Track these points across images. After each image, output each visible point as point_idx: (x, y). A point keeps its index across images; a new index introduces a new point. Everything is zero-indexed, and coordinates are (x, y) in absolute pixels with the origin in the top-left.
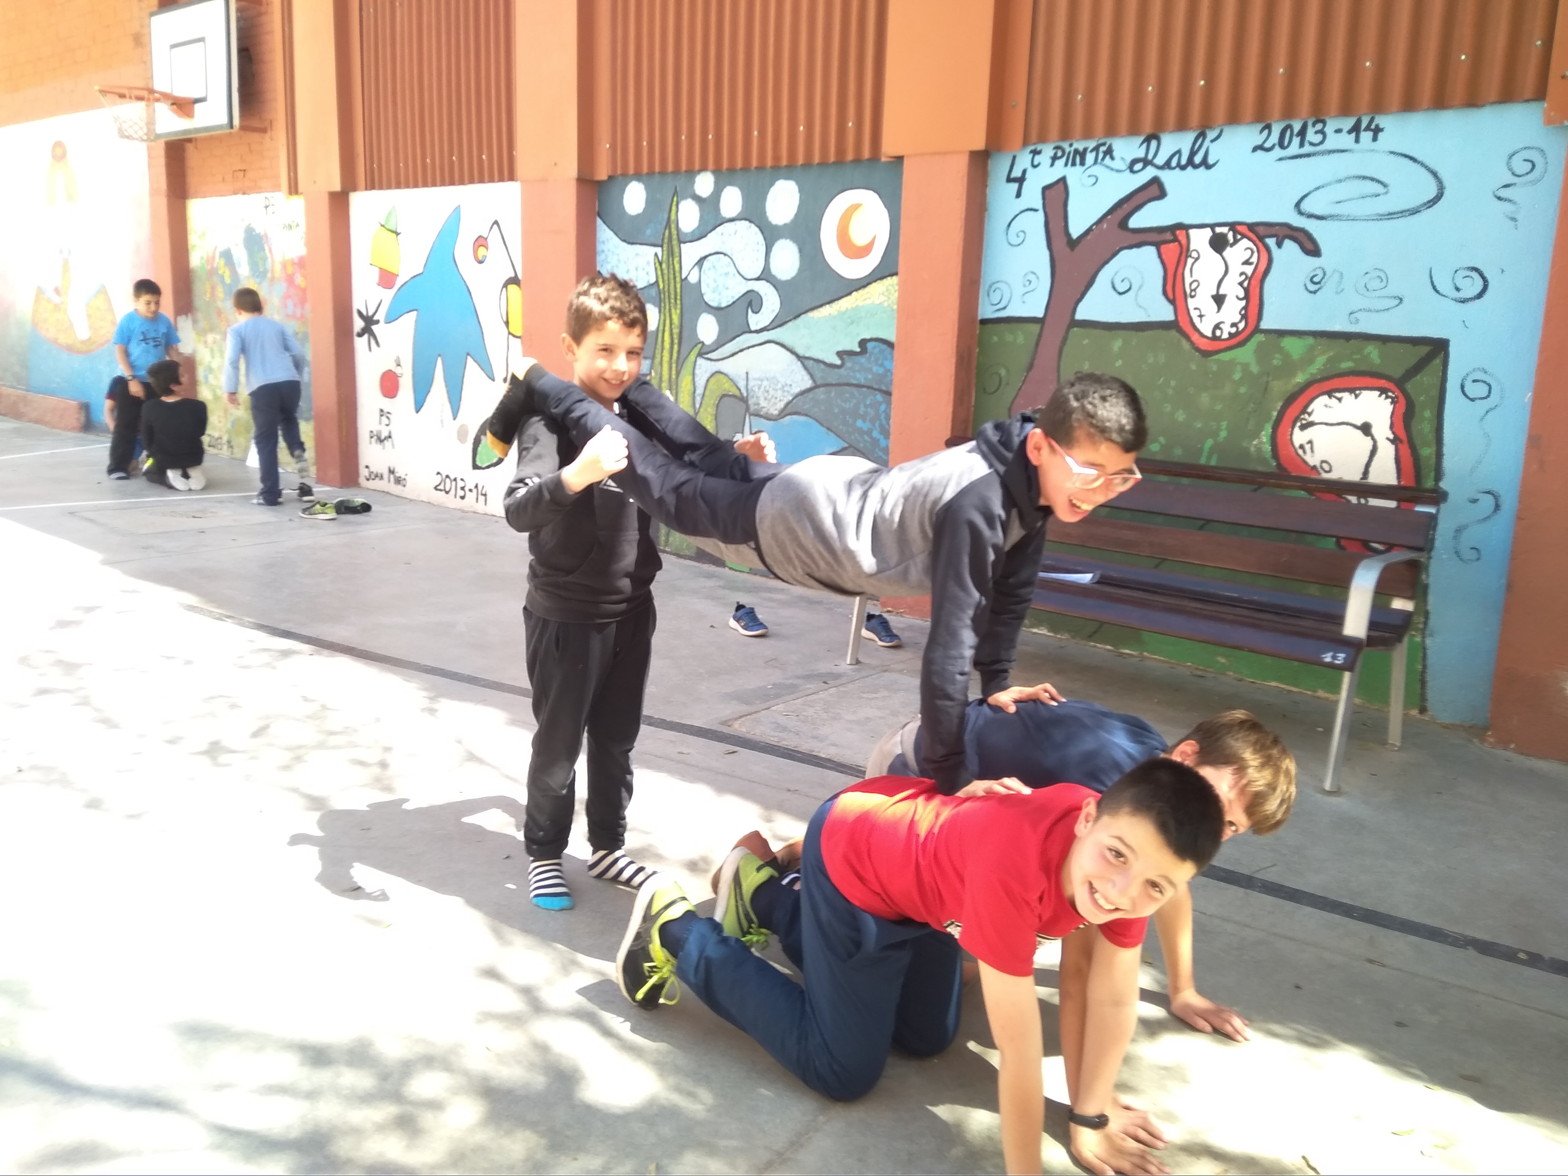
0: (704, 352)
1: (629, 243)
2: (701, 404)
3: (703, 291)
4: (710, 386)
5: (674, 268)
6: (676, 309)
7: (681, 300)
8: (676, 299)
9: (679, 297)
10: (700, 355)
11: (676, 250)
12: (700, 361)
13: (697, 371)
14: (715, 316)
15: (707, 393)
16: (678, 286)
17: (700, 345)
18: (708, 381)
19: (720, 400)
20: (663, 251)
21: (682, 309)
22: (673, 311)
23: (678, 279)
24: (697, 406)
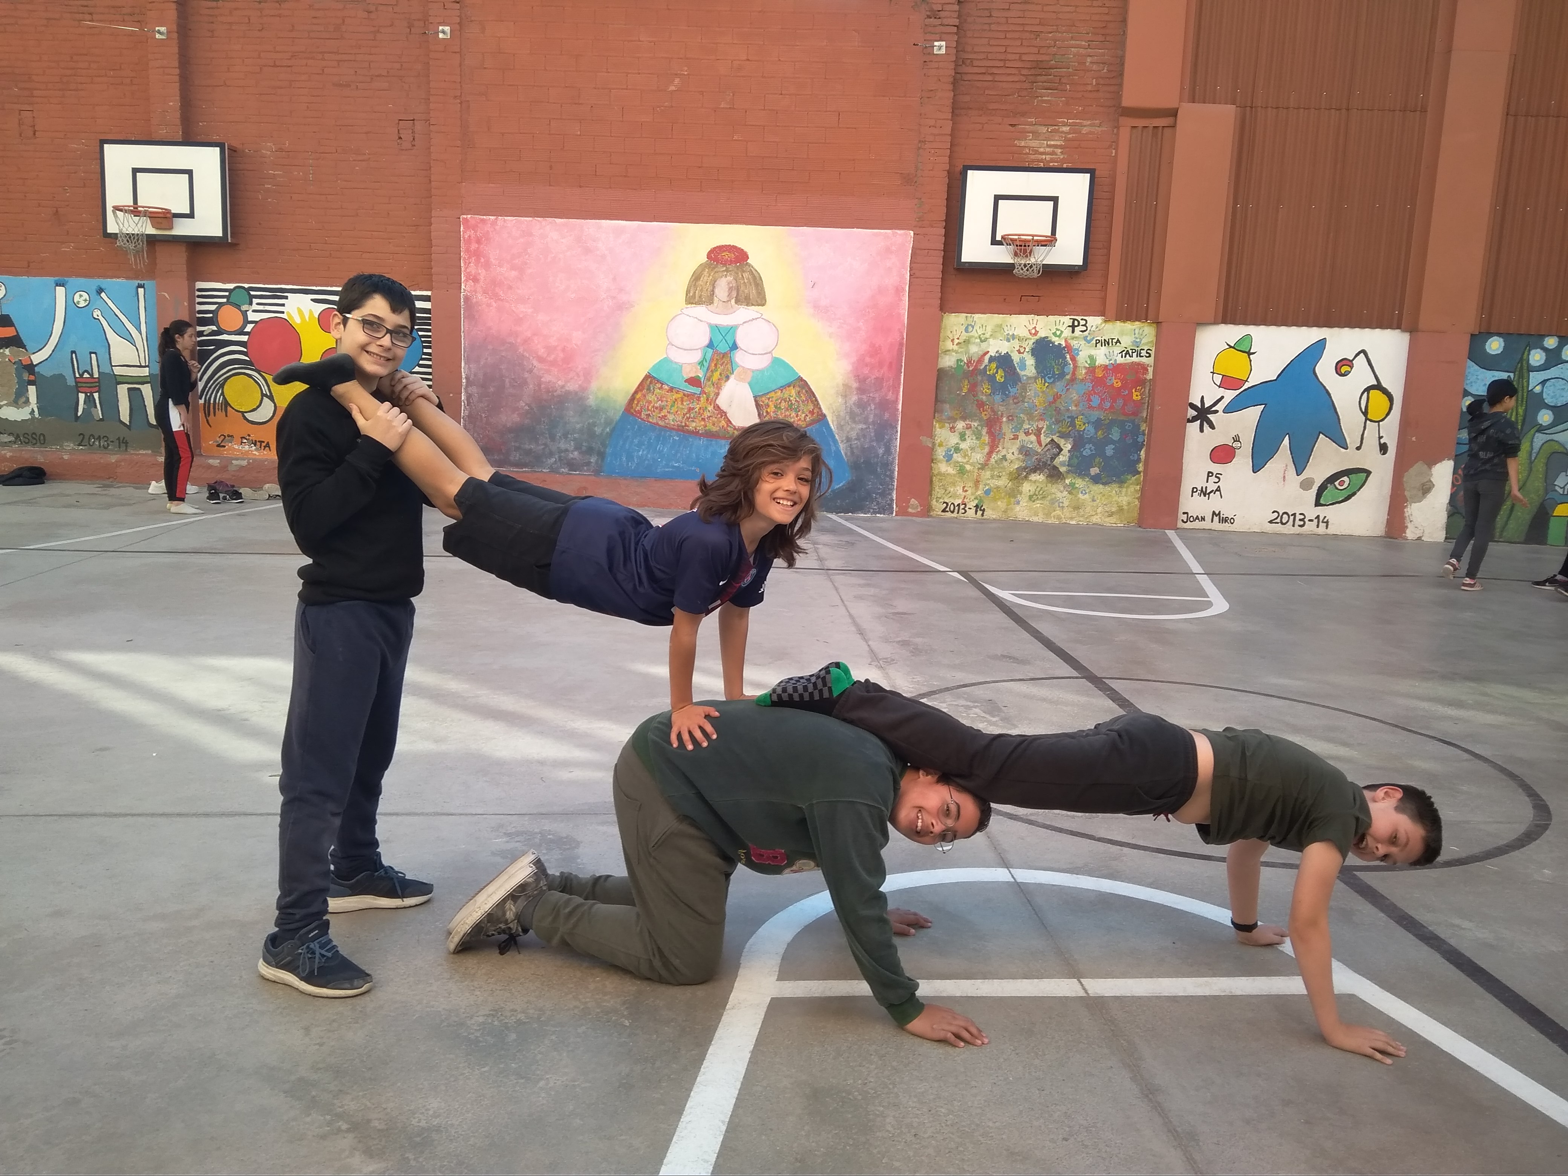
0: (1541, 429)
1: (1487, 370)
2: (1535, 459)
3: (1544, 397)
4: (1544, 448)
5: (1523, 384)
6: (1522, 406)
7: (1526, 402)
8: (1522, 401)
9: (1525, 400)
10: (1539, 431)
11: (1526, 375)
12: (1537, 435)
13: (1535, 440)
14: (1552, 411)
15: (1541, 451)
16: (1525, 394)
17: (1538, 426)
18: (1543, 444)
19: (1551, 455)
20: (1514, 375)
21: (1526, 406)
22: (1520, 407)
23: (1525, 391)
24: (1533, 459)
